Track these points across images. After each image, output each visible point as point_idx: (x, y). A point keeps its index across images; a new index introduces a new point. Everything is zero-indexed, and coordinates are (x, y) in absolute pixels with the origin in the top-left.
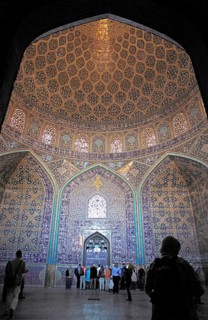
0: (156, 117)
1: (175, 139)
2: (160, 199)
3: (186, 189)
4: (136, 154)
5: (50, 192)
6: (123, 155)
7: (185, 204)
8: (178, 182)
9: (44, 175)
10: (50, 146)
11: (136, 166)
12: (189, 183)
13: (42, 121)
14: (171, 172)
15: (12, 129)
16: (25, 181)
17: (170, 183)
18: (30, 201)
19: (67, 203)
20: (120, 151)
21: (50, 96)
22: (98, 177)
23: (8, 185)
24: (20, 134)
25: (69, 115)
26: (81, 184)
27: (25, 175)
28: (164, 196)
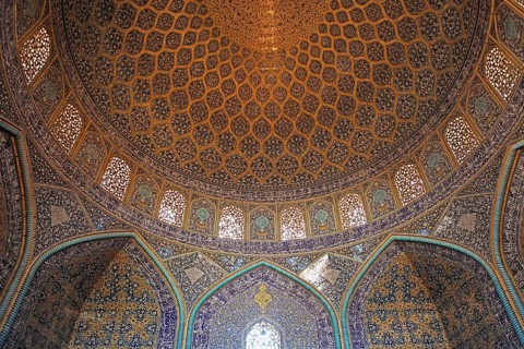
0: (363, 173)
1: (404, 210)
2: (385, 328)
3: (431, 306)
4: (331, 241)
5: (171, 317)
6: (307, 244)
7: (434, 334)
8: (414, 292)
9: (160, 283)
10: (173, 228)
11: (333, 264)
12: (436, 293)
13: (160, 182)
14: (401, 273)
15: (103, 193)
16: (122, 296)
17: (399, 295)
18: (128, 337)
19: (204, 339)
20: (301, 236)
21: (175, 139)
22: (263, 286)
23: (87, 303)
24: (117, 202)
25: (209, 173)
26: (231, 299)
27: (123, 283)
28: (390, 320)
